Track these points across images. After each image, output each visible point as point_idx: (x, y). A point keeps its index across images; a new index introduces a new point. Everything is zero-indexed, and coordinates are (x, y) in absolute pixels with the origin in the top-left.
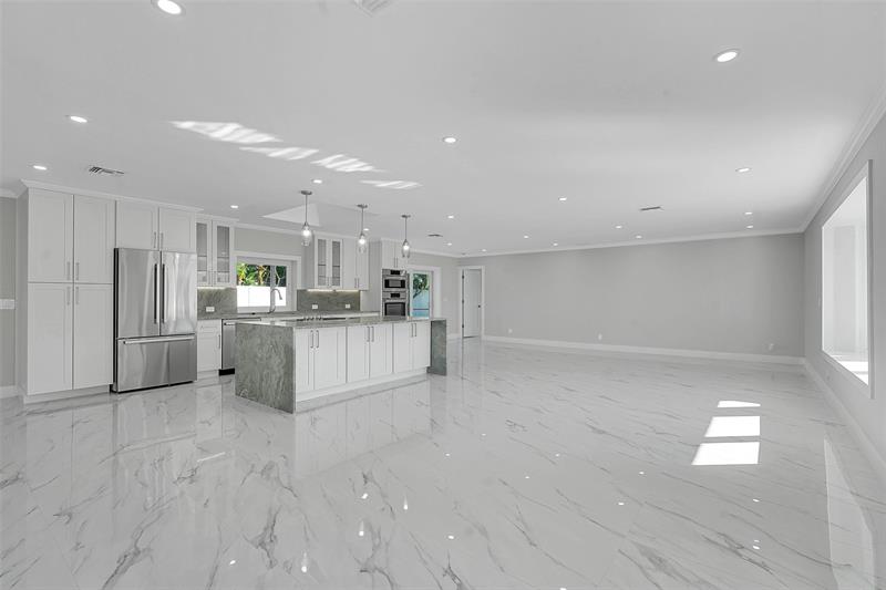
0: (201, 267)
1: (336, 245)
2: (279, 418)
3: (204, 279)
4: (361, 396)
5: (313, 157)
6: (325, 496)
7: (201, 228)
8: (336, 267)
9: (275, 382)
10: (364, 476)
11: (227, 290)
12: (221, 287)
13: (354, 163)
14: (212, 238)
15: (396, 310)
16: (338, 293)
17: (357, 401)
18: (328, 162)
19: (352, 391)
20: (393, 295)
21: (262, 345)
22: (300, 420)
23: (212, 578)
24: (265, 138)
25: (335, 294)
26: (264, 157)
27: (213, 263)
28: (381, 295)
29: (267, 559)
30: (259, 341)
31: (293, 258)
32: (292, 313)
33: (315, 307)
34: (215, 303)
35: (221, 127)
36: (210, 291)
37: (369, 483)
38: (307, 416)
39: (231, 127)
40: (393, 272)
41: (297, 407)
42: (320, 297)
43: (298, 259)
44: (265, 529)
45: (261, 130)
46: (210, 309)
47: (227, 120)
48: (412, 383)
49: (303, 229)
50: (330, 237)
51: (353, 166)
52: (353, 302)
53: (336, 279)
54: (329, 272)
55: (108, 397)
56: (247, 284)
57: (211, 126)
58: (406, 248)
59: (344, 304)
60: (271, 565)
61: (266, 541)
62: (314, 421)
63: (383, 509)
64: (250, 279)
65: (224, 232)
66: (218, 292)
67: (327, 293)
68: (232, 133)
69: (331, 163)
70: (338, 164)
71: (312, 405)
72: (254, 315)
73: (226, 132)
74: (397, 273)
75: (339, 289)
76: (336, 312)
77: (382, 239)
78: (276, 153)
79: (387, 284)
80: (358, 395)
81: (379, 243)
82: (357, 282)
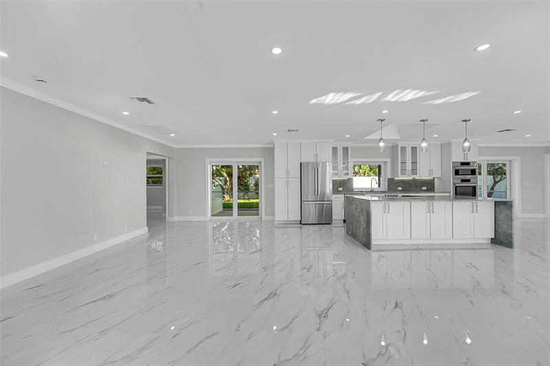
0: (335, 168)
1: (414, 149)
2: (362, 251)
3: (336, 174)
4: (421, 249)
5: (380, 97)
6: (365, 305)
7: (335, 149)
8: (414, 163)
9: (362, 230)
10: (396, 303)
11: (349, 179)
12: (346, 178)
13: (409, 93)
14: (340, 153)
15: (466, 192)
16: (417, 180)
17: (417, 252)
18: (391, 97)
19: (415, 245)
20: (463, 181)
21: (356, 208)
22: (374, 255)
23: (293, 320)
24: (350, 95)
25: (414, 180)
26: (353, 105)
27: (341, 166)
28: (451, 181)
29: (318, 326)
30: (355, 207)
31: (385, 160)
32: (384, 192)
33: (400, 188)
34: (342, 186)
35: (327, 97)
36: (340, 180)
37: (397, 309)
38: (378, 253)
39: (331, 95)
40: (463, 164)
41: (373, 247)
42: (403, 183)
43: (389, 160)
44: (325, 309)
45: (346, 91)
46: (340, 189)
47: (327, 93)
48: (473, 248)
49: (379, 142)
50: (409, 145)
51: (409, 95)
52: (429, 186)
53: (414, 171)
54: (409, 166)
55: (299, 226)
56: (369, 176)
57: (323, 98)
58: (466, 144)
59: (422, 186)
60: (319, 329)
61: (323, 315)
62: (380, 257)
63: (399, 331)
64: (371, 173)
65: (346, 149)
66: (344, 180)
67: (408, 180)
68: (333, 98)
69: (393, 98)
70: (398, 97)
71: (384, 248)
72: (362, 192)
73: (330, 99)
74: (468, 164)
75: (417, 177)
76: (416, 192)
77: (451, 140)
78: (359, 102)
79: (457, 172)
80: (418, 249)
81: (450, 144)
82: (430, 172)
